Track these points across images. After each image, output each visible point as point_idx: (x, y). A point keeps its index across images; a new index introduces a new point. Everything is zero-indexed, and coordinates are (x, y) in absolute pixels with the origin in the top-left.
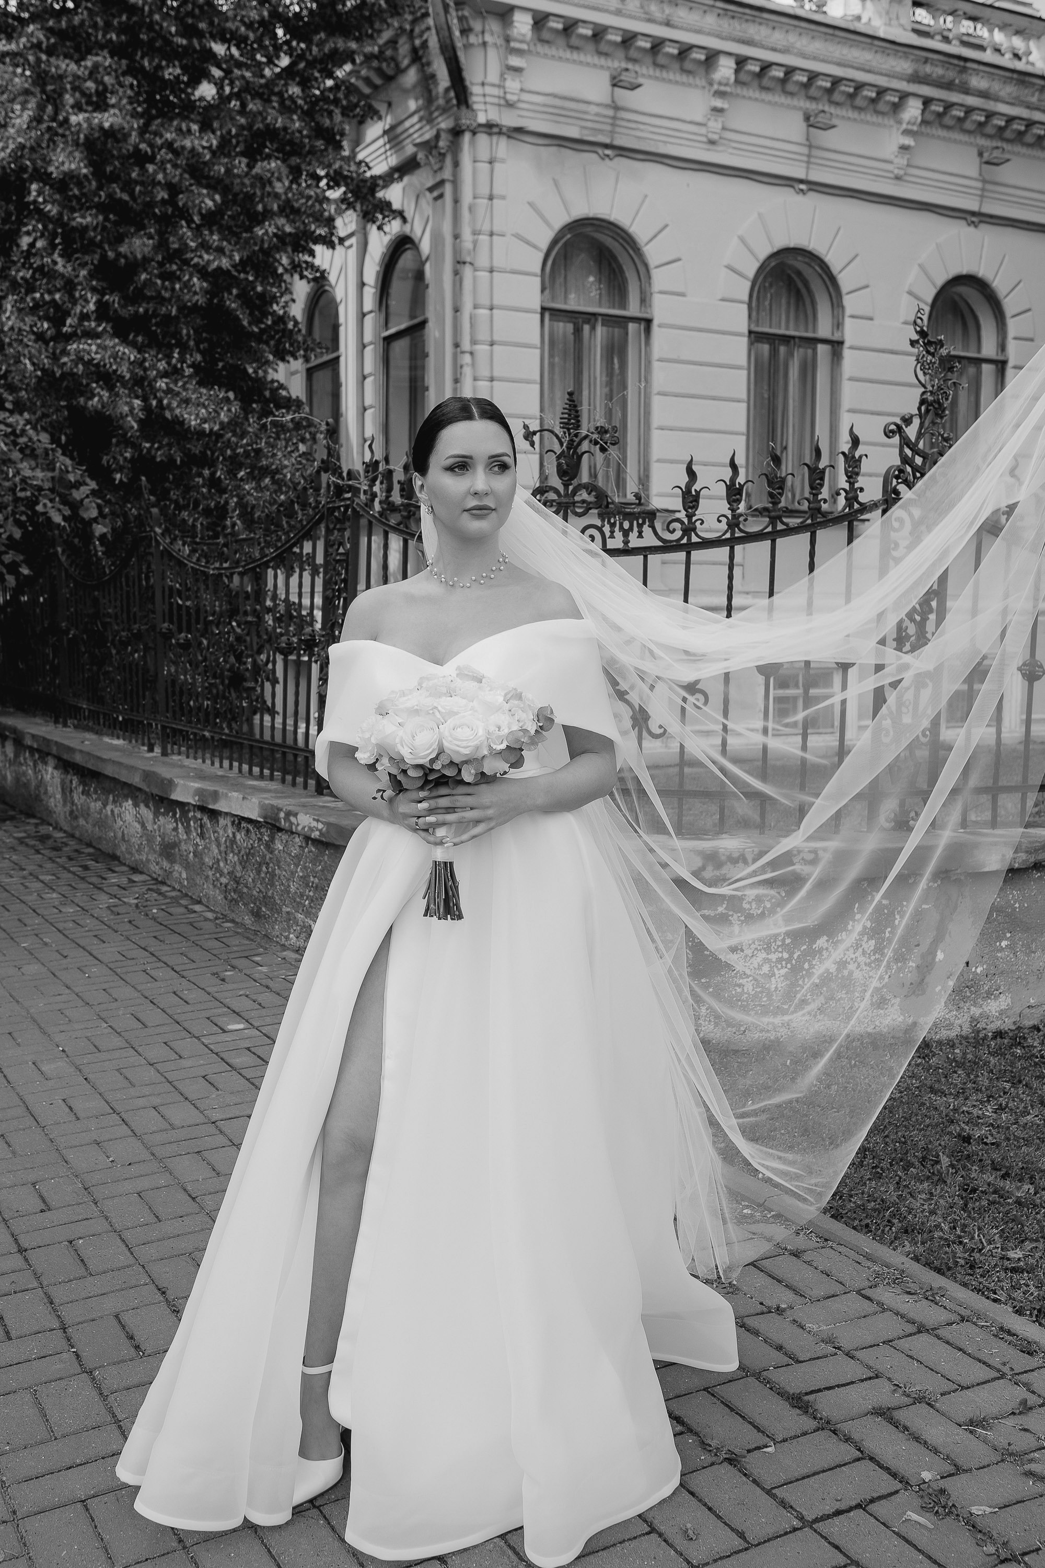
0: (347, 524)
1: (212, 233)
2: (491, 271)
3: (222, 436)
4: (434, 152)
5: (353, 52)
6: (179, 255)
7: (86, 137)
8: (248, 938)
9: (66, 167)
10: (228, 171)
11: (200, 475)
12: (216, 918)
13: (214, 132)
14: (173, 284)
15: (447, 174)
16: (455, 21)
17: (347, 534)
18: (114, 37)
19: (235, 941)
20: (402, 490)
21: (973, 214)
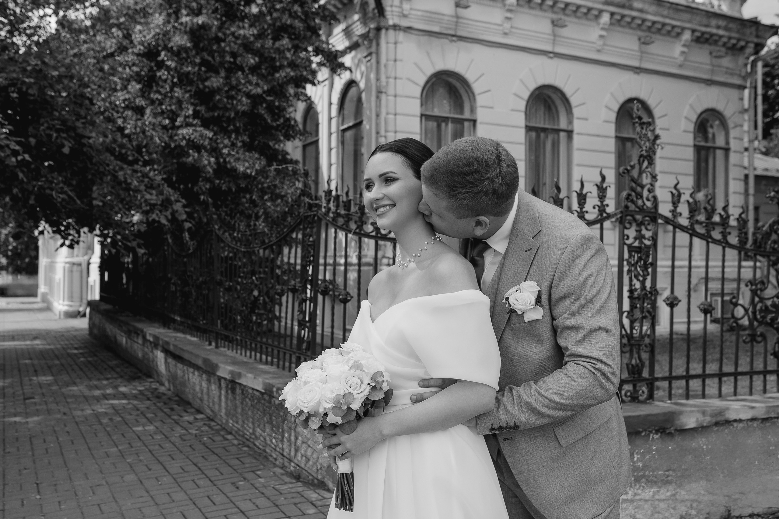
0: (315, 225)
1: (253, 76)
2: (395, 97)
3: (256, 177)
4: (367, 39)
6: (236, 87)
7: (190, 29)
9: (179, 43)
10: (262, 46)
11: (245, 197)
13: (256, 27)
14: (232, 101)
15: (373, 49)
20: (345, 206)
21: (637, 68)
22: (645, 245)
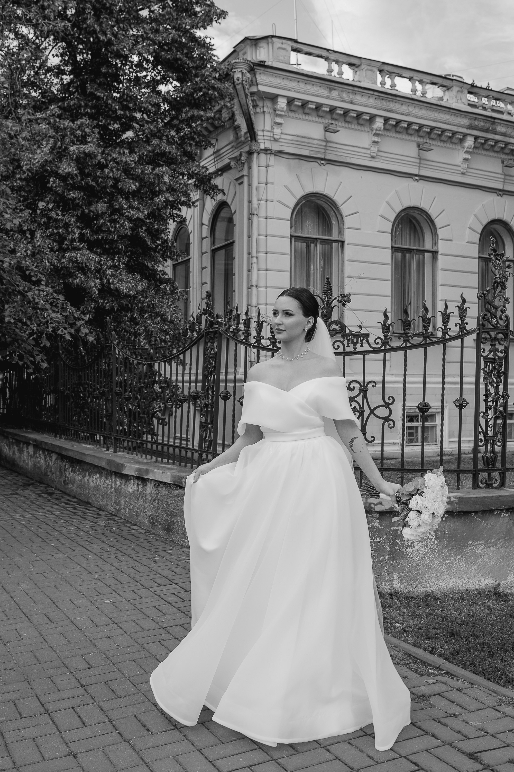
0: (216, 340)
1: (134, 201)
2: (266, 218)
3: (136, 297)
4: (239, 162)
5: (202, 116)
6: (119, 211)
7: (77, 156)
8: (163, 542)
9: (66, 171)
10: (143, 172)
12: (146, 533)
13: (136, 153)
14: (115, 224)
15: (245, 172)
16: (250, 102)
17: (216, 344)
18: (89, 111)
19: (157, 543)
20: (245, 324)
21: (500, 190)
22: (498, 357)
